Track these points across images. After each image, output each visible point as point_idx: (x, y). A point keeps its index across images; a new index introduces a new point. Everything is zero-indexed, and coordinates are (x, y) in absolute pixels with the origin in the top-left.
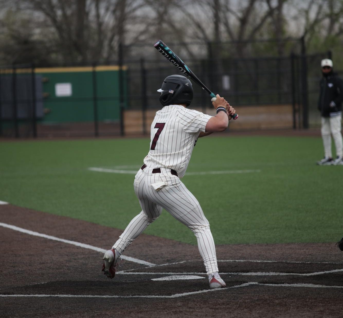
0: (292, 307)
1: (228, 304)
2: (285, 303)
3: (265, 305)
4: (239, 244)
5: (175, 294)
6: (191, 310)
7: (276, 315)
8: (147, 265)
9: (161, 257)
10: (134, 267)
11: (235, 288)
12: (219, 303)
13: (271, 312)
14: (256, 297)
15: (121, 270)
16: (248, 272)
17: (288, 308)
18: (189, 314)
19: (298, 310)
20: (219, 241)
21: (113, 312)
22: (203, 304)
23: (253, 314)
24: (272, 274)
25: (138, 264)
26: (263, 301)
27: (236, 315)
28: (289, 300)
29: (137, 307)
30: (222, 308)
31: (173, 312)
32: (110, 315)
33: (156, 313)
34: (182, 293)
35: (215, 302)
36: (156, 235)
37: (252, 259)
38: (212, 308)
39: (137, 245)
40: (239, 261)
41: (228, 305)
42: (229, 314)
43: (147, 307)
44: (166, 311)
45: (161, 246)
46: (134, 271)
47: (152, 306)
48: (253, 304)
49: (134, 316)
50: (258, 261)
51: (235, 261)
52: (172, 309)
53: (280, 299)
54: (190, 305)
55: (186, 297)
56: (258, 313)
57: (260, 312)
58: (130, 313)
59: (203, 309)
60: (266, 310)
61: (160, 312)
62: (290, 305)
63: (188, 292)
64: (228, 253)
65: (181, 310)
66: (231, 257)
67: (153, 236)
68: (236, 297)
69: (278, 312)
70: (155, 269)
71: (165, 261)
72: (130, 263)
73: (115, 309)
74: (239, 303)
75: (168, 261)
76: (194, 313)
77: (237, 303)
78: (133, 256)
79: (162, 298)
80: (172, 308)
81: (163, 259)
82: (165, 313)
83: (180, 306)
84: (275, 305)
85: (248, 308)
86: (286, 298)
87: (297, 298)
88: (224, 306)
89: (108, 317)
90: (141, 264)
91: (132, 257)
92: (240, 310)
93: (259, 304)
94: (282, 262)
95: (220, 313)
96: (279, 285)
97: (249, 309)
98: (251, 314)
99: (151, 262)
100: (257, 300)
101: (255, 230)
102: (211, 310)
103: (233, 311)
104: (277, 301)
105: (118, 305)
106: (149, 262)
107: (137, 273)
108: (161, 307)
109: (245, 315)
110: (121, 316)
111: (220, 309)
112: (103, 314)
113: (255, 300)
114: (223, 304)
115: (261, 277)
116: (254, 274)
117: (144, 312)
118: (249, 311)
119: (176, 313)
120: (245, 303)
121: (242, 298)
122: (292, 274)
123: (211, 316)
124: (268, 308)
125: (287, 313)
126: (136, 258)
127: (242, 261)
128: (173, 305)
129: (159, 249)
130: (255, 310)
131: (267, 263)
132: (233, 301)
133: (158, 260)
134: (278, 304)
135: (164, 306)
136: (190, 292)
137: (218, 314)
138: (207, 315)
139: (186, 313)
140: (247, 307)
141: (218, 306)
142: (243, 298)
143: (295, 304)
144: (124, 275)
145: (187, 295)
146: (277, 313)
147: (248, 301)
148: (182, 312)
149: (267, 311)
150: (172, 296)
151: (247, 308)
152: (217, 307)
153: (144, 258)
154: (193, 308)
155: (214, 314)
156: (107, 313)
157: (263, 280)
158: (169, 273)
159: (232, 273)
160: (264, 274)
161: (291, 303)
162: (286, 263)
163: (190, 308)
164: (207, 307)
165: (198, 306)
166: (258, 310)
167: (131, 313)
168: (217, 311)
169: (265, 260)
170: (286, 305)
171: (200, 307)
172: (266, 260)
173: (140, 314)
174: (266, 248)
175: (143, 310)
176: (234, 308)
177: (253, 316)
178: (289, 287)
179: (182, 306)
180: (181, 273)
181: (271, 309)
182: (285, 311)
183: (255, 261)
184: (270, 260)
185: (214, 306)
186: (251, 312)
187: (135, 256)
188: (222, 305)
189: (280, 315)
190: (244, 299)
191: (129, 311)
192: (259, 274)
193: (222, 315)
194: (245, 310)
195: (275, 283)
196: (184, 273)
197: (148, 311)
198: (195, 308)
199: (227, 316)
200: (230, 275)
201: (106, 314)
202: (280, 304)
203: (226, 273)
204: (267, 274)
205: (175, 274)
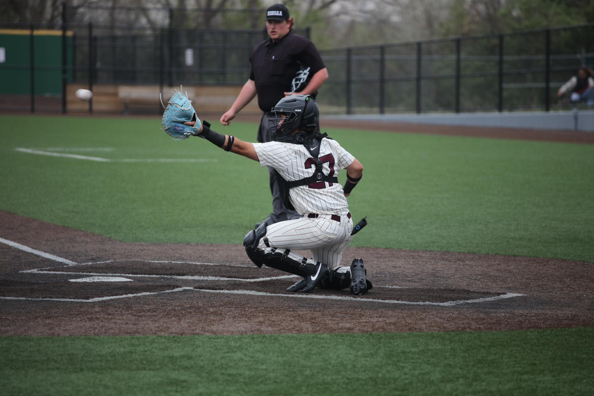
0: (227, 317)
1: (155, 311)
2: (220, 312)
3: (197, 314)
4: (179, 243)
5: (94, 298)
6: (110, 317)
7: (208, 325)
8: (66, 263)
9: (84, 255)
10: (50, 266)
11: (166, 293)
12: (144, 310)
13: (203, 321)
14: (189, 304)
15: (34, 268)
16: (184, 275)
17: (223, 318)
18: (106, 321)
19: (234, 320)
20: (156, 239)
21: (16, 316)
22: (126, 311)
23: (182, 324)
24: (211, 278)
25: (56, 262)
26: (196, 309)
27: (161, 324)
28: (225, 309)
29: (46, 312)
30: (146, 316)
31: (88, 318)
32: (11, 320)
33: (67, 318)
34: (103, 297)
35: (140, 308)
36: (83, 229)
37: (191, 260)
38: (135, 316)
39: (59, 240)
40: (176, 262)
41: (154, 313)
42: (154, 323)
43: (58, 311)
44: (80, 317)
45: (87, 242)
46: (49, 270)
47: (64, 311)
48: (183, 312)
49: (40, 322)
50: (197, 263)
51: (171, 263)
52: (87, 315)
53: (215, 307)
54: (109, 311)
55: (107, 302)
56: (188, 322)
57: (191, 321)
58: (36, 318)
59: (125, 316)
60: (197, 319)
61: (72, 318)
62: (226, 314)
63: (109, 296)
64: (164, 252)
65: (98, 316)
66: (167, 258)
67: (80, 230)
68: (165, 303)
69: (211, 322)
70: (74, 268)
71: (88, 259)
72: (47, 261)
73: (20, 313)
74: (167, 311)
75: (93, 260)
76: (113, 320)
77: (165, 311)
78: (52, 252)
79: (77, 303)
80: (87, 313)
81: (87, 257)
82: (79, 319)
83: (97, 312)
84: (208, 314)
85: (177, 316)
86: (223, 306)
87: (235, 307)
88: (149, 314)
89: (9, 322)
90: (59, 262)
91: (50, 253)
92: (167, 318)
93: (191, 313)
94: (225, 265)
95: (144, 321)
96: (218, 291)
97: (178, 318)
98: (179, 323)
99: (72, 260)
100: (189, 308)
101: (199, 228)
102: (133, 318)
103: (159, 319)
104: (211, 309)
105: (23, 309)
106: (70, 260)
107: (52, 272)
108: (75, 313)
109: (172, 324)
110: (25, 321)
111: (145, 317)
112: (4, 318)
113: (186, 308)
114: (149, 311)
115: (198, 281)
116: (190, 278)
117: (53, 317)
118: (178, 320)
119: (92, 320)
120: (175, 310)
121: (172, 305)
122: (234, 279)
123: (133, 325)
124: (200, 317)
125: (221, 323)
126: (54, 255)
127: (179, 262)
128: (89, 310)
129: (84, 246)
130: (185, 319)
131: (207, 265)
132: (161, 308)
133: (81, 258)
134: (212, 313)
135: (79, 311)
136: (112, 296)
137: (141, 322)
138: (127, 323)
139: (103, 320)
140: (175, 315)
141: (143, 313)
142: (174, 304)
143: (232, 313)
144: (38, 274)
145: (108, 300)
146: (209, 323)
147: (179, 308)
148: (99, 318)
149: (198, 321)
150: (91, 300)
151: (175, 317)
152: (141, 314)
153: (64, 255)
154: (112, 315)
155: (136, 323)
156: (8, 318)
157: (200, 286)
158: (91, 274)
159: (165, 276)
160: (202, 278)
161: (227, 312)
162: (230, 266)
163: (109, 314)
164: (129, 314)
165: (119, 312)
166: (188, 319)
167: (38, 319)
168: (140, 318)
169: (206, 263)
170: (221, 314)
171: (121, 314)
172: (208, 263)
173: (49, 319)
174: (209, 248)
175: (52, 315)
176: (161, 315)
177: (182, 325)
178: (228, 293)
179: (100, 312)
180: (105, 274)
181: (203, 318)
182: (219, 321)
183: (194, 263)
184: (211, 263)
185: (138, 313)
186: (179, 321)
187: (54, 253)
188: (147, 312)
189: (213, 325)
190: (173, 306)
191: (36, 316)
192: (196, 278)
193: (145, 324)
194: (174, 318)
195: (213, 289)
196: (109, 274)
197: (58, 317)
198: (115, 314)
199: (151, 325)
200: (163, 278)
201: (6, 319)
202: (215, 313)
203: (158, 276)
204: (206, 278)
205: (98, 274)
